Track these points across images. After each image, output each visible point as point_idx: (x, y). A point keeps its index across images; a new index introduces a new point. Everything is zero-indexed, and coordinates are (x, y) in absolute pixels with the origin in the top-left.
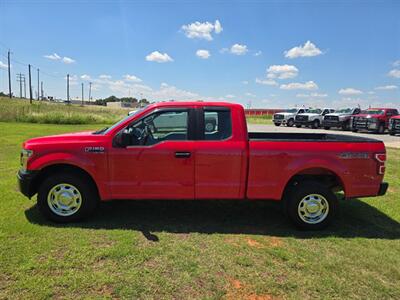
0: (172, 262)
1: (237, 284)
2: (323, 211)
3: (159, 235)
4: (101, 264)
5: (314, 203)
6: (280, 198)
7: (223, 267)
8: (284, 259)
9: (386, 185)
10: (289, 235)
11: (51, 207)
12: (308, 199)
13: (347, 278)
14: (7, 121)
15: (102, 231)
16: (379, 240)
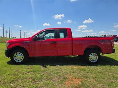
0: (51, 72)
1: (71, 77)
2: (96, 58)
3: (47, 66)
4: (29, 73)
5: (93, 56)
6: (83, 55)
7: (66, 73)
8: (85, 71)
9: (115, 50)
10: (87, 65)
11: (14, 59)
12: (91, 55)
13: (105, 75)
14: (2, 43)
15: (30, 66)
16: (114, 66)
